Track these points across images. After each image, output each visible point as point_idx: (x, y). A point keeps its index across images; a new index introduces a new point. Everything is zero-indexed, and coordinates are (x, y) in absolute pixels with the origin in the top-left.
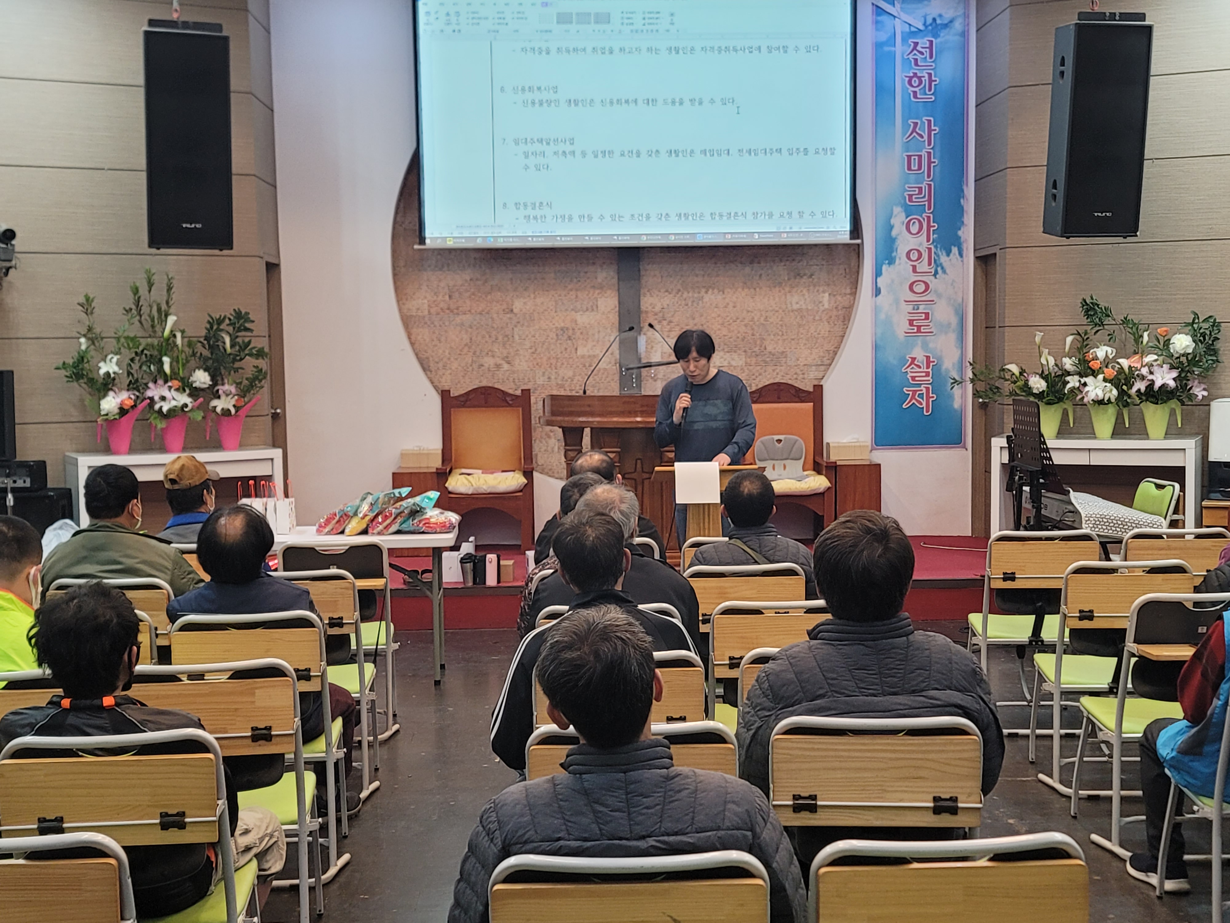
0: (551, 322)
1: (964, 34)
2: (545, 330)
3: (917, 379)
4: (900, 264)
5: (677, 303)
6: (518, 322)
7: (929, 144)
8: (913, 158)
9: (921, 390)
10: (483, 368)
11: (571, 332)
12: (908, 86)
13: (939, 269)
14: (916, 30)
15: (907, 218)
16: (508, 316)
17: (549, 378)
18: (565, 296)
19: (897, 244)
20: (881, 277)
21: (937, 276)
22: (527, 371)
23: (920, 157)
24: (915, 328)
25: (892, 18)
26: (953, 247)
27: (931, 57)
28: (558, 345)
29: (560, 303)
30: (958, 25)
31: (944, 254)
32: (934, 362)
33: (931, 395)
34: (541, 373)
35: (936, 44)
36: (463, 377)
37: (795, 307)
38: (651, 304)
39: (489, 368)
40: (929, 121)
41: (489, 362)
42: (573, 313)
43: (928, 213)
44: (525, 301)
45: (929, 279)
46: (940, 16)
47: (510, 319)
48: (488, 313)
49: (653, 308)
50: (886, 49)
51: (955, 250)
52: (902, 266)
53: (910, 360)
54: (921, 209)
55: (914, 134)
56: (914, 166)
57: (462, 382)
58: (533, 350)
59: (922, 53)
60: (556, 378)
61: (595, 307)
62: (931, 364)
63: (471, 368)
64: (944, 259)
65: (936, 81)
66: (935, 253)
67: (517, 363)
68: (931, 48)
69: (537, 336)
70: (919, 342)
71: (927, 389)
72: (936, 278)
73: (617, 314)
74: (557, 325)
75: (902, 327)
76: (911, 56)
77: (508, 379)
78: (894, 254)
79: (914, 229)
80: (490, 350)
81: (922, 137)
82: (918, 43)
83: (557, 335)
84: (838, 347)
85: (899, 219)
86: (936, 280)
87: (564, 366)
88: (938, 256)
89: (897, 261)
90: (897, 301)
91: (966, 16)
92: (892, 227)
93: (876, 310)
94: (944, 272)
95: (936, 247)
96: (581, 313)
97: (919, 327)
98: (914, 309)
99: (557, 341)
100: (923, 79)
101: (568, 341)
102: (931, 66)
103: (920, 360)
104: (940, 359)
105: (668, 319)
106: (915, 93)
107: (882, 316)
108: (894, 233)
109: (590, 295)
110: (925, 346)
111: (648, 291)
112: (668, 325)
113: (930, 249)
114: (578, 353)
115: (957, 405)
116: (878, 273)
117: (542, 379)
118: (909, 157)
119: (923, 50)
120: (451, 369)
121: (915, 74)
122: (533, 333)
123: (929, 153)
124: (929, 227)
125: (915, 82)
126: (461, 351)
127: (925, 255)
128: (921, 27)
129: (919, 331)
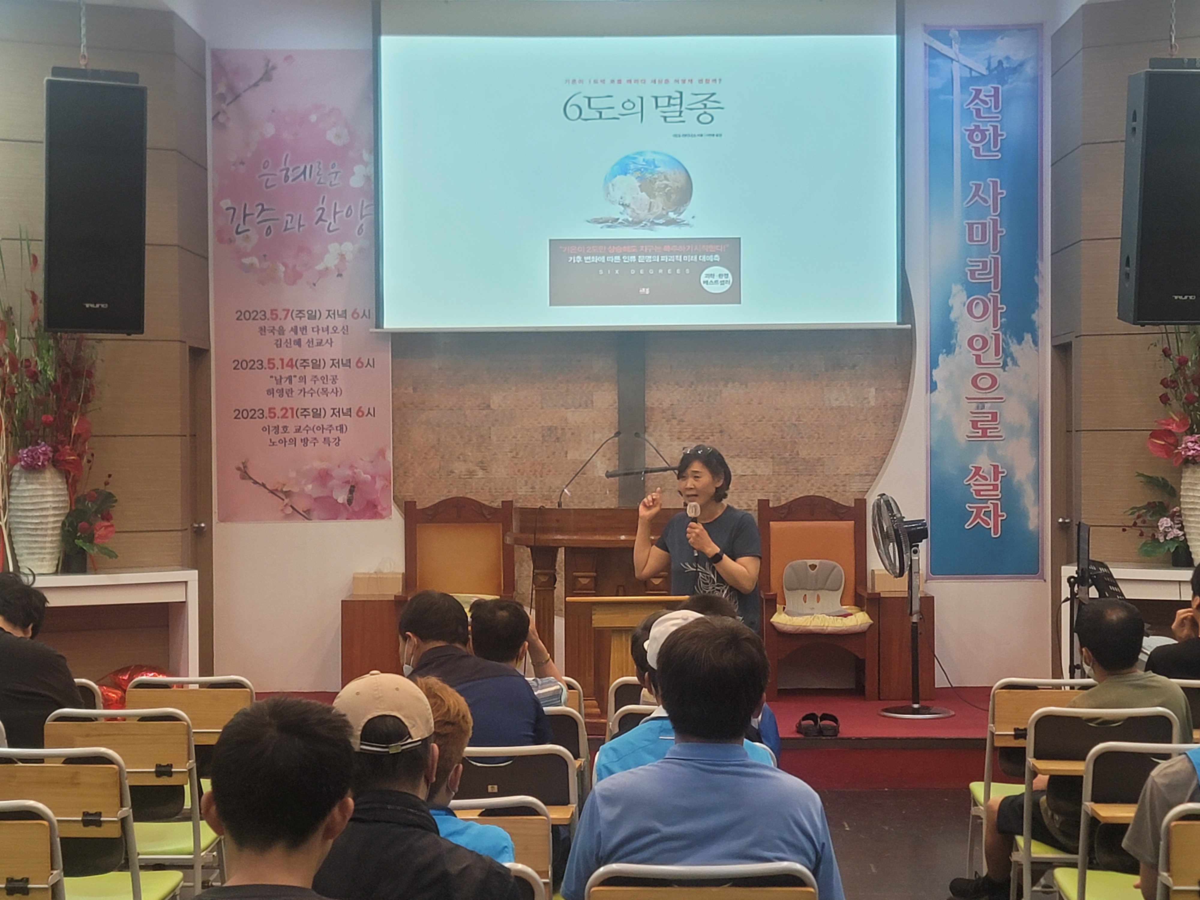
0: (536, 420)
1: (1037, 81)
2: (528, 430)
3: (982, 493)
4: (960, 353)
5: (690, 398)
6: (497, 420)
7: (995, 211)
8: (975, 226)
9: (988, 507)
10: (454, 474)
11: (560, 432)
12: (969, 142)
13: (1009, 360)
14: (978, 75)
15: (968, 298)
16: (484, 412)
17: (533, 488)
18: (555, 389)
19: (956, 329)
20: (938, 369)
21: (1007, 369)
22: (505, 478)
23: (984, 225)
24: (980, 431)
25: (950, 61)
26: (1025, 334)
27: (996, 107)
28: (545, 448)
29: (547, 398)
30: (1029, 70)
31: (1015, 341)
32: (1003, 472)
33: (1000, 513)
34: (523, 482)
35: (1002, 91)
36: (429, 485)
37: (835, 404)
38: (658, 401)
39: (460, 475)
40: (995, 183)
41: (460, 468)
42: (563, 409)
43: (994, 292)
44: (504, 394)
45: (997, 372)
46: (1008, 58)
47: (486, 416)
48: (460, 409)
49: (661, 404)
50: (942, 97)
51: (1028, 337)
52: (964, 355)
53: (974, 469)
54: (985, 288)
55: (977, 198)
56: (977, 236)
57: (427, 492)
58: (514, 454)
59: (986, 103)
60: (541, 488)
61: (589, 402)
62: (1000, 475)
63: (438, 475)
64: (1014, 348)
65: (1002, 135)
66: (1003, 340)
67: (494, 470)
68: (996, 94)
69: (519, 436)
70: (985, 449)
71: (995, 505)
72: (1005, 371)
73: (617, 411)
74: (543, 424)
75: (963, 430)
76: (971, 106)
77: (482, 489)
78: (954, 341)
79: (978, 311)
80: (461, 454)
81: (985, 201)
82: (981, 90)
83: (543, 436)
84: (886, 454)
85: (960, 299)
86: (1006, 373)
87: (551, 473)
88: (1007, 344)
89: (957, 349)
90: (957, 399)
91: (1039, 58)
92: (950, 309)
93: (932, 409)
94: (1015, 363)
95: (1005, 333)
96: (573, 409)
97: (984, 430)
98: (978, 408)
99: (542, 443)
100: (987, 133)
101: (557, 444)
102: (998, 117)
103: (985, 471)
104: (1010, 469)
105: (678, 418)
106: (977, 149)
107: (939, 417)
108: (953, 316)
109: (584, 388)
110: (992, 453)
111: (654, 384)
112: (678, 424)
113: (997, 336)
114: (569, 458)
115: (1032, 525)
116: (933, 364)
117: (524, 488)
118: (971, 226)
119: (987, 99)
120: (413, 475)
121: (977, 127)
122: (514, 434)
123: (995, 222)
124: (996, 309)
125: (978, 136)
126: (426, 453)
127: (992, 343)
128: (985, 72)
129: (984, 435)
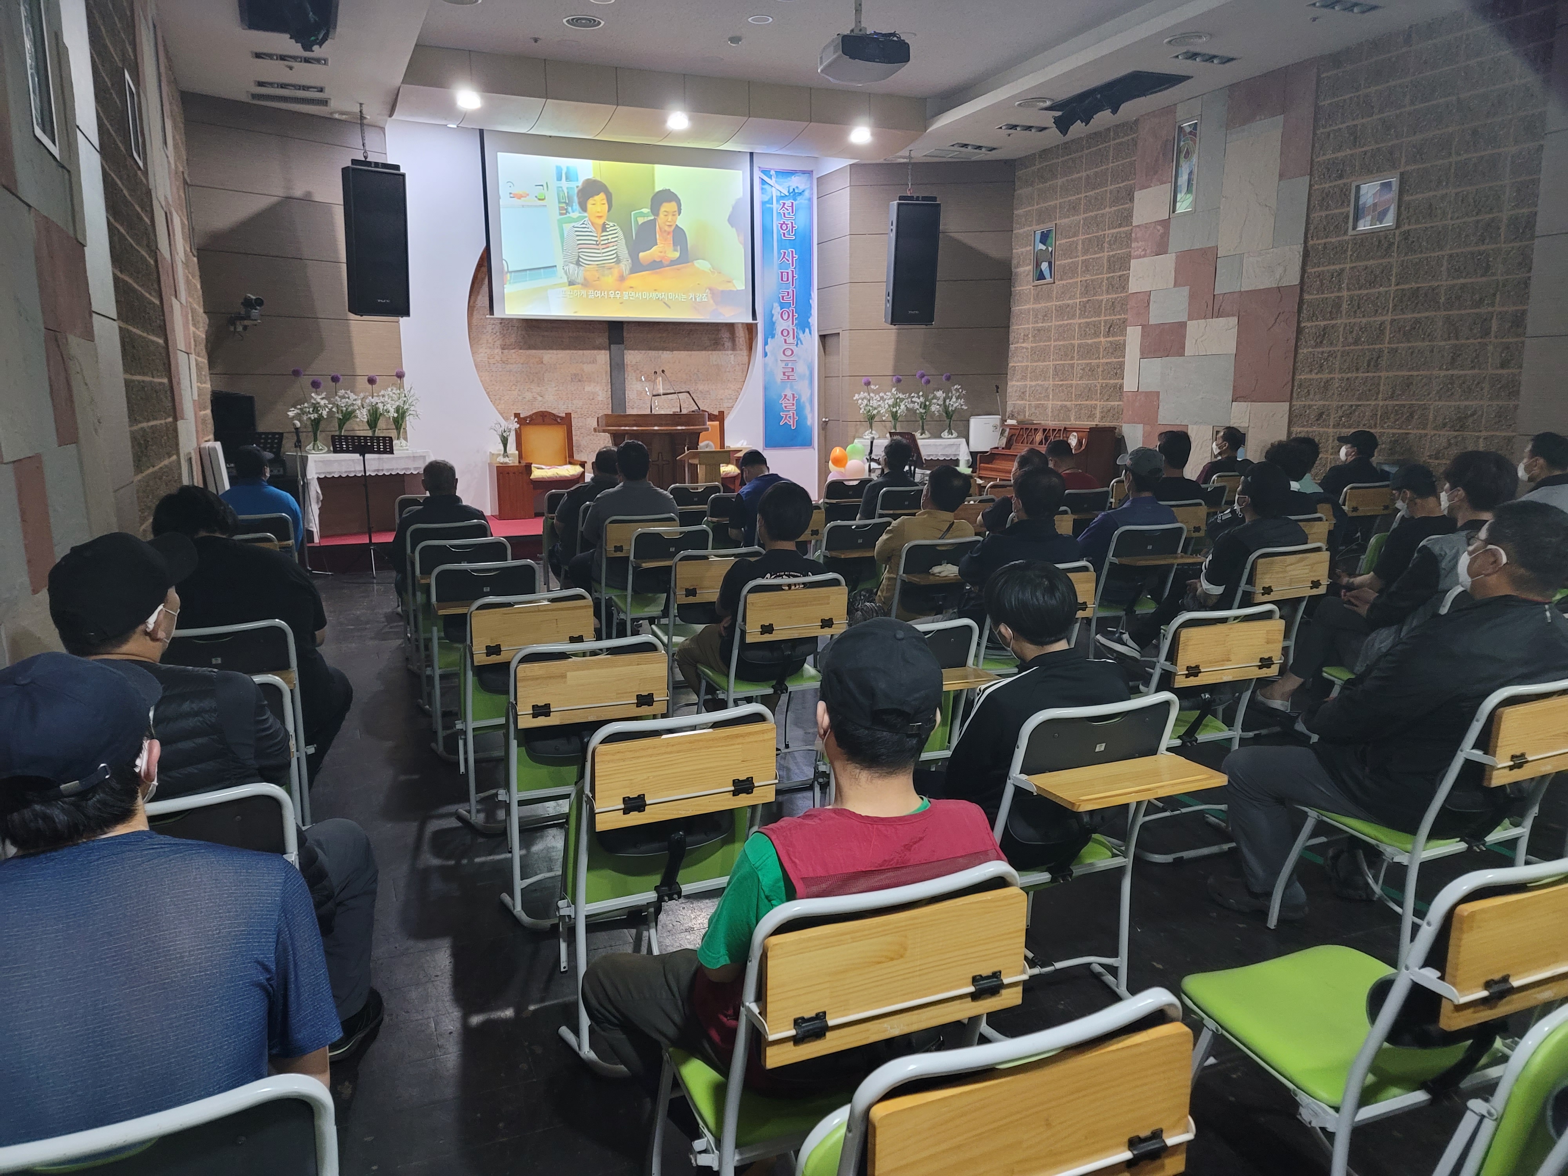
0: (568, 370)
1: (811, 200)
2: (564, 376)
3: (787, 407)
6: (547, 370)
8: (784, 274)
12: (780, 230)
19: (776, 326)
20: (768, 346)
21: (798, 346)
27: (792, 212)
30: (807, 194)
32: (797, 397)
37: (715, 363)
42: (581, 364)
44: (550, 356)
45: (794, 347)
46: (797, 187)
47: (541, 367)
48: (527, 363)
49: (631, 362)
50: (769, 206)
51: (807, 330)
52: (779, 337)
53: (784, 396)
54: (788, 305)
55: (784, 259)
56: (784, 279)
59: (787, 209)
60: (572, 406)
61: (595, 361)
62: (795, 398)
64: (801, 335)
68: (792, 206)
69: (559, 379)
70: (789, 386)
73: (609, 365)
75: (779, 376)
76: (781, 211)
79: (785, 317)
81: (788, 261)
83: (572, 379)
84: (742, 388)
85: (777, 310)
86: (798, 348)
87: (577, 399)
88: (798, 334)
89: (776, 336)
90: (776, 361)
91: (811, 189)
92: (772, 316)
93: (765, 366)
94: (802, 344)
96: (586, 364)
97: (788, 377)
98: (785, 365)
99: (571, 382)
101: (579, 383)
103: (789, 396)
104: (800, 395)
105: (640, 370)
106: (784, 234)
107: (769, 370)
108: (774, 319)
109: (592, 353)
110: (792, 388)
111: (628, 351)
115: (809, 422)
116: (766, 343)
118: (781, 272)
121: (784, 222)
122: (556, 377)
124: (793, 316)
125: (784, 227)
129: (788, 379)
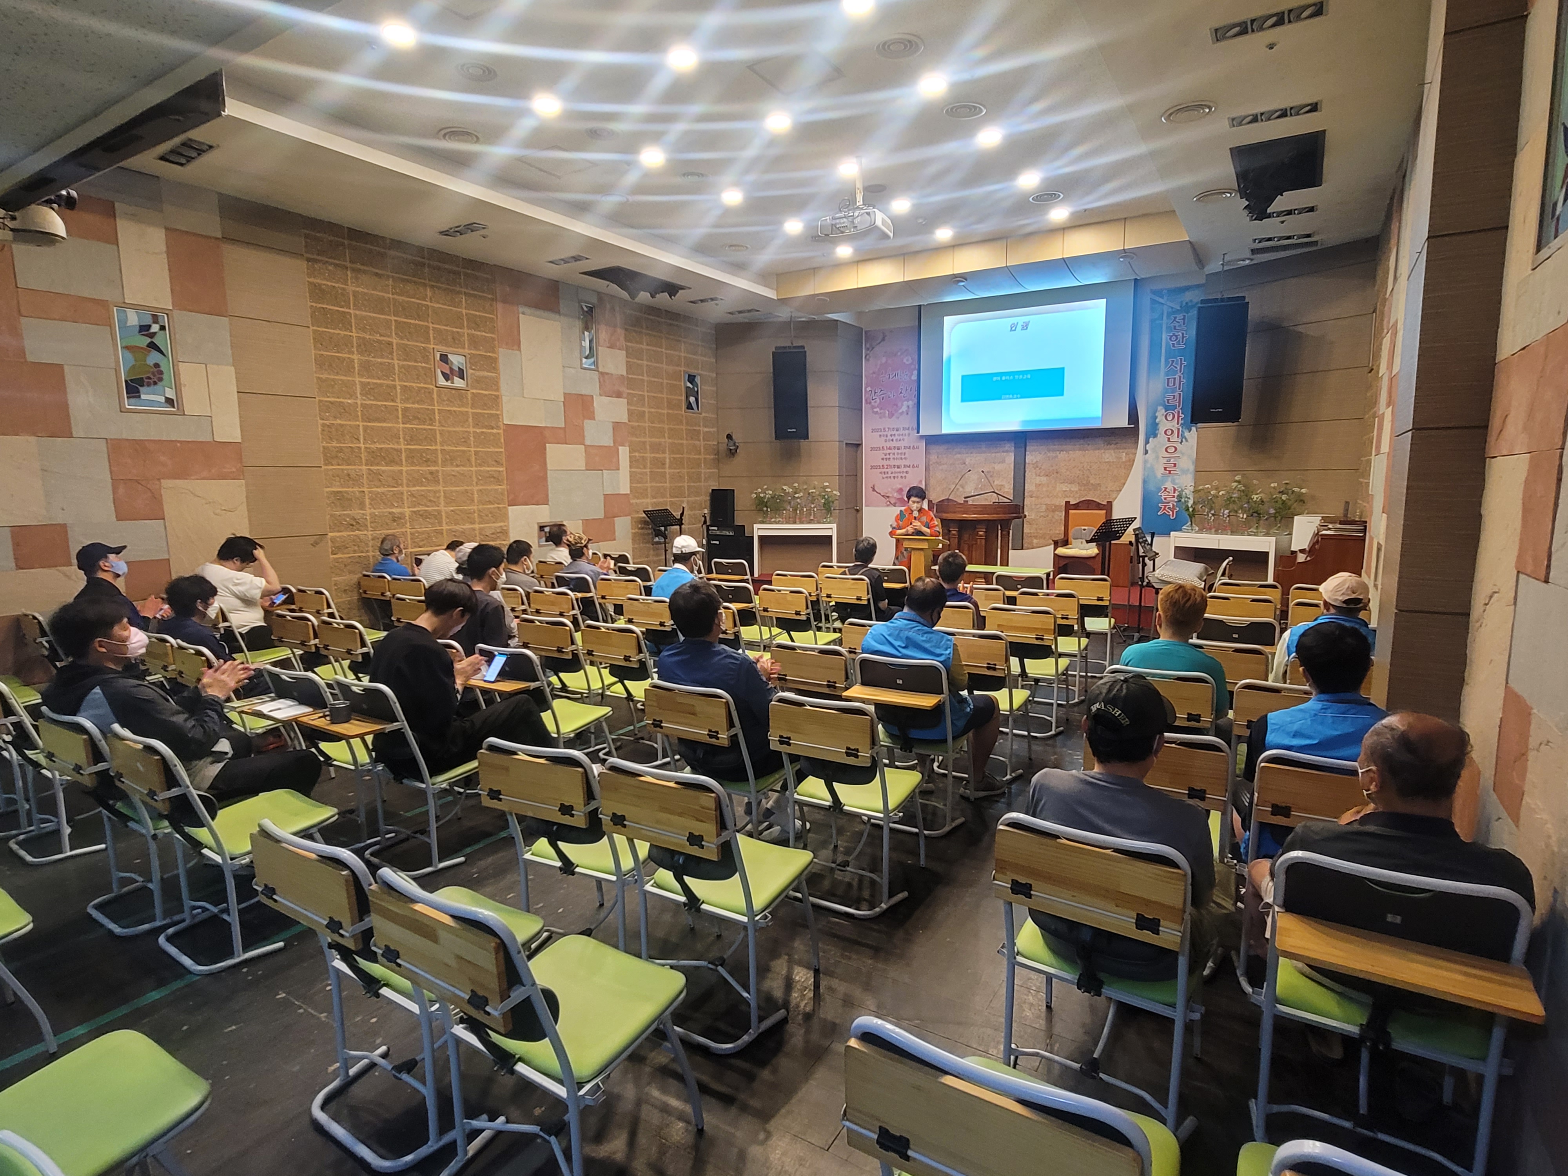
3: (1167, 499)
5: (1044, 459)
7: (1180, 372)
8: (1171, 380)
9: (1170, 505)
11: (992, 473)
12: (1170, 342)
13: (1184, 439)
14: (1175, 310)
15: (1165, 412)
19: (1159, 426)
20: (1149, 444)
23: (1174, 379)
25: (1163, 303)
27: (1184, 324)
29: (988, 459)
31: (1187, 431)
32: (1179, 490)
33: (1175, 508)
35: (1186, 317)
38: (1030, 461)
40: (1180, 359)
43: (1178, 409)
45: (1178, 445)
46: (1190, 301)
50: (1156, 322)
52: (1162, 437)
53: (1164, 489)
54: (1174, 407)
55: (1171, 366)
56: (1171, 384)
64: (1187, 434)
65: (1187, 336)
66: (1181, 431)
70: (1170, 479)
71: (1175, 505)
72: (1181, 444)
73: (1015, 464)
74: (985, 470)
75: (1160, 471)
76: (1171, 325)
78: (1157, 432)
79: (1170, 418)
80: (954, 482)
82: (1177, 317)
84: (1124, 482)
85: (1161, 412)
89: (1159, 436)
90: (1157, 457)
92: (1156, 418)
93: (1145, 462)
95: (1182, 427)
96: (996, 463)
97: (1170, 471)
100: (1179, 336)
102: (1184, 329)
103: (1170, 489)
107: (1149, 465)
108: (1157, 421)
109: (1001, 455)
110: (1173, 482)
111: (1030, 453)
113: (1179, 429)
114: (995, 483)
116: (1147, 442)
118: (1168, 379)
119: (1179, 321)
121: (1174, 335)
123: (1179, 377)
124: (1179, 417)
125: (1174, 338)
126: (941, 481)
127: (1176, 432)
128: (1179, 309)
129: (1170, 473)
